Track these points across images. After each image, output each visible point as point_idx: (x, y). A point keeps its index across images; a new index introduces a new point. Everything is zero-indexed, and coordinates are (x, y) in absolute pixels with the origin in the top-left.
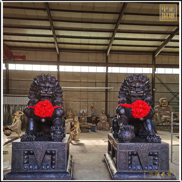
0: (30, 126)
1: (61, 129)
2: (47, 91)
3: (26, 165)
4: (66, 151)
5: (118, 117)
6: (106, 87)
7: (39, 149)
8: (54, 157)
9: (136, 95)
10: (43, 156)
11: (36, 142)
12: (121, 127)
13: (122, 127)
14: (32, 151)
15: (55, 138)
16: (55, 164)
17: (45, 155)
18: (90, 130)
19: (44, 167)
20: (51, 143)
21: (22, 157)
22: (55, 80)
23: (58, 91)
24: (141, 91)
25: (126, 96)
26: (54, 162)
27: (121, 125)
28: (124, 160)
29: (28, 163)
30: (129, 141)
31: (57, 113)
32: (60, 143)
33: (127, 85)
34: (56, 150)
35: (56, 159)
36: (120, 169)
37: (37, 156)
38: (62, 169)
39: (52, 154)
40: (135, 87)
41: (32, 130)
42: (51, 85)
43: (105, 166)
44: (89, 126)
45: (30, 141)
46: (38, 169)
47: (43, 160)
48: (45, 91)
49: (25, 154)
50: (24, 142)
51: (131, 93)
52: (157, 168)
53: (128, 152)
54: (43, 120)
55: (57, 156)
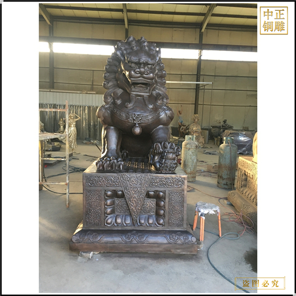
1: (174, 149)
2: (144, 73)
3: (109, 216)
7: (134, 188)
8: (162, 203)
10: (142, 200)
11: (127, 175)
14: (121, 191)
16: (164, 216)
19: (143, 221)
20: (156, 177)
23: (159, 73)
31: (161, 117)
32: (173, 176)
35: (167, 208)
37: (131, 201)
38: (178, 226)
39: (158, 197)
45: (116, 172)
46: (133, 224)
49: (107, 196)
50: (104, 174)
55: (169, 202)
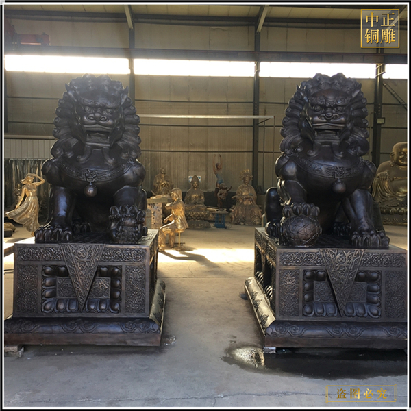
0: (58, 206)
1: (136, 213)
2: (100, 119)
3: (48, 300)
4: (148, 269)
5: (281, 183)
6: (254, 115)
7: (81, 262)
8: (118, 283)
9: (326, 127)
10: (91, 278)
11: (71, 246)
12: (286, 210)
13: (290, 209)
14: (63, 266)
15: (119, 236)
16: (121, 299)
17: (94, 278)
18: (212, 225)
19: (92, 307)
20: (110, 249)
21: (40, 282)
22: (119, 89)
23: (129, 119)
24: (340, 116)
25: (300, 131)
26: (118, 294)
27: (288, 204)
28: (292, 290)
29: (53, 295)
30: (307, 244)
31: (126, 174)
32: (132, 247)
33: (302, 102)
34: (124, 265)
35: (123, 288)
36: (282, 313)
37: (76, 279)
38: (138, 311)
39: (113, 275)
40: (324, 107)
41: (63, 216)
42: (109, 103)
43: (248, 307)
44: (209, 214)
45: (59, 241)
46: (79, 310)
47: (90, 290)
48: (95, 118)
49: (46, 274)
50: (42, 245)
51: (313, 122)
52: (375, 312)
53: (304, 271)
54: (91, 191)
55: (126, 280)
